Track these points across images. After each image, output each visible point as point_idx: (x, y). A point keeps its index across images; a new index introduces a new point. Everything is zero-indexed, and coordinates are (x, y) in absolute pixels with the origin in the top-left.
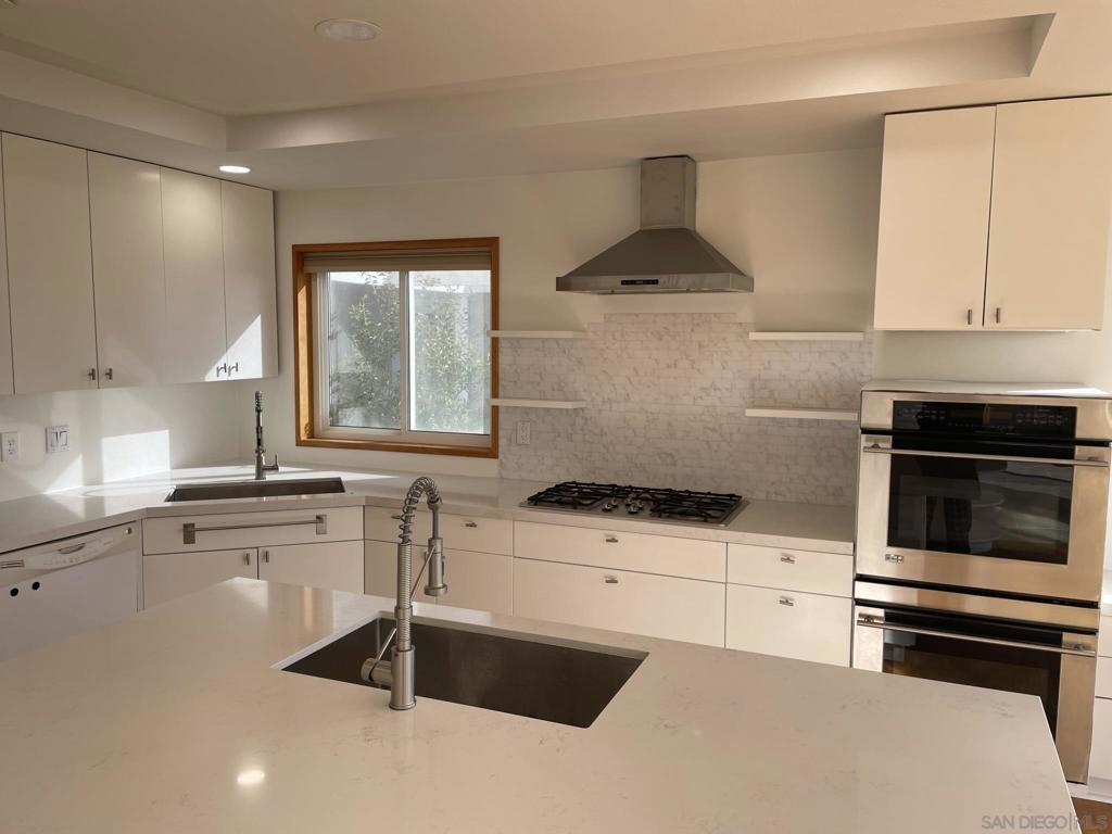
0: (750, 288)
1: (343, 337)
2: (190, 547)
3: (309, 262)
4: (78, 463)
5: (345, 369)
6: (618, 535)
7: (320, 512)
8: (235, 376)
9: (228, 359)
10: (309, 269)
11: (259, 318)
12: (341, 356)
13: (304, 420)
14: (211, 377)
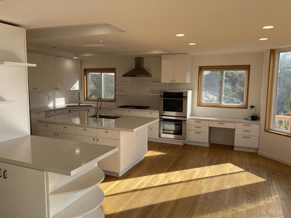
0: (151, 77)
1: (92, 83)
3: (86, 71)
5: (92, 89)
6: (130, 111)
7: (89, 109)
8: (75, 89)
9: (74, 86)
10: (86, 72)
11: (78, 80)
12: (91, 86)
13: (86, 97)
14: (71, 89)
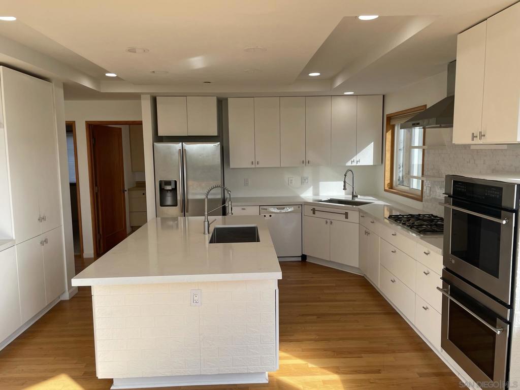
2: (314, 215)
4: (311, 189)
7: (347, 211)
8: (359, 164)
10: (392, 123)
11: (373, 143)
13: (387, 182)
14: (348, 164)
